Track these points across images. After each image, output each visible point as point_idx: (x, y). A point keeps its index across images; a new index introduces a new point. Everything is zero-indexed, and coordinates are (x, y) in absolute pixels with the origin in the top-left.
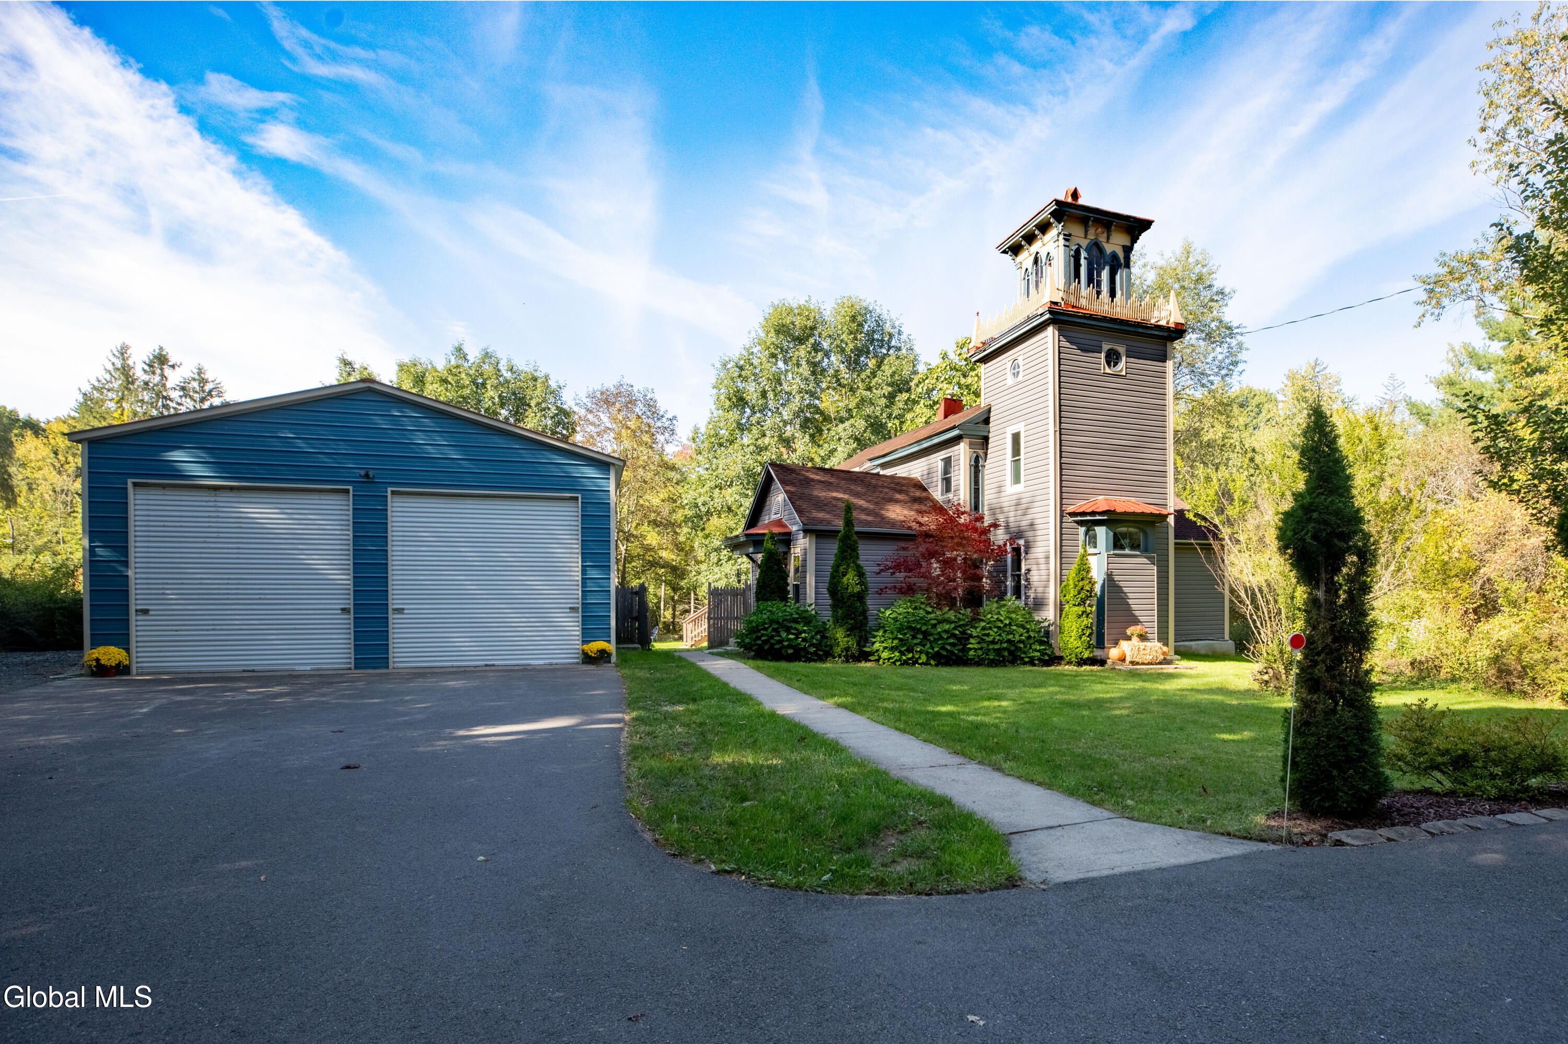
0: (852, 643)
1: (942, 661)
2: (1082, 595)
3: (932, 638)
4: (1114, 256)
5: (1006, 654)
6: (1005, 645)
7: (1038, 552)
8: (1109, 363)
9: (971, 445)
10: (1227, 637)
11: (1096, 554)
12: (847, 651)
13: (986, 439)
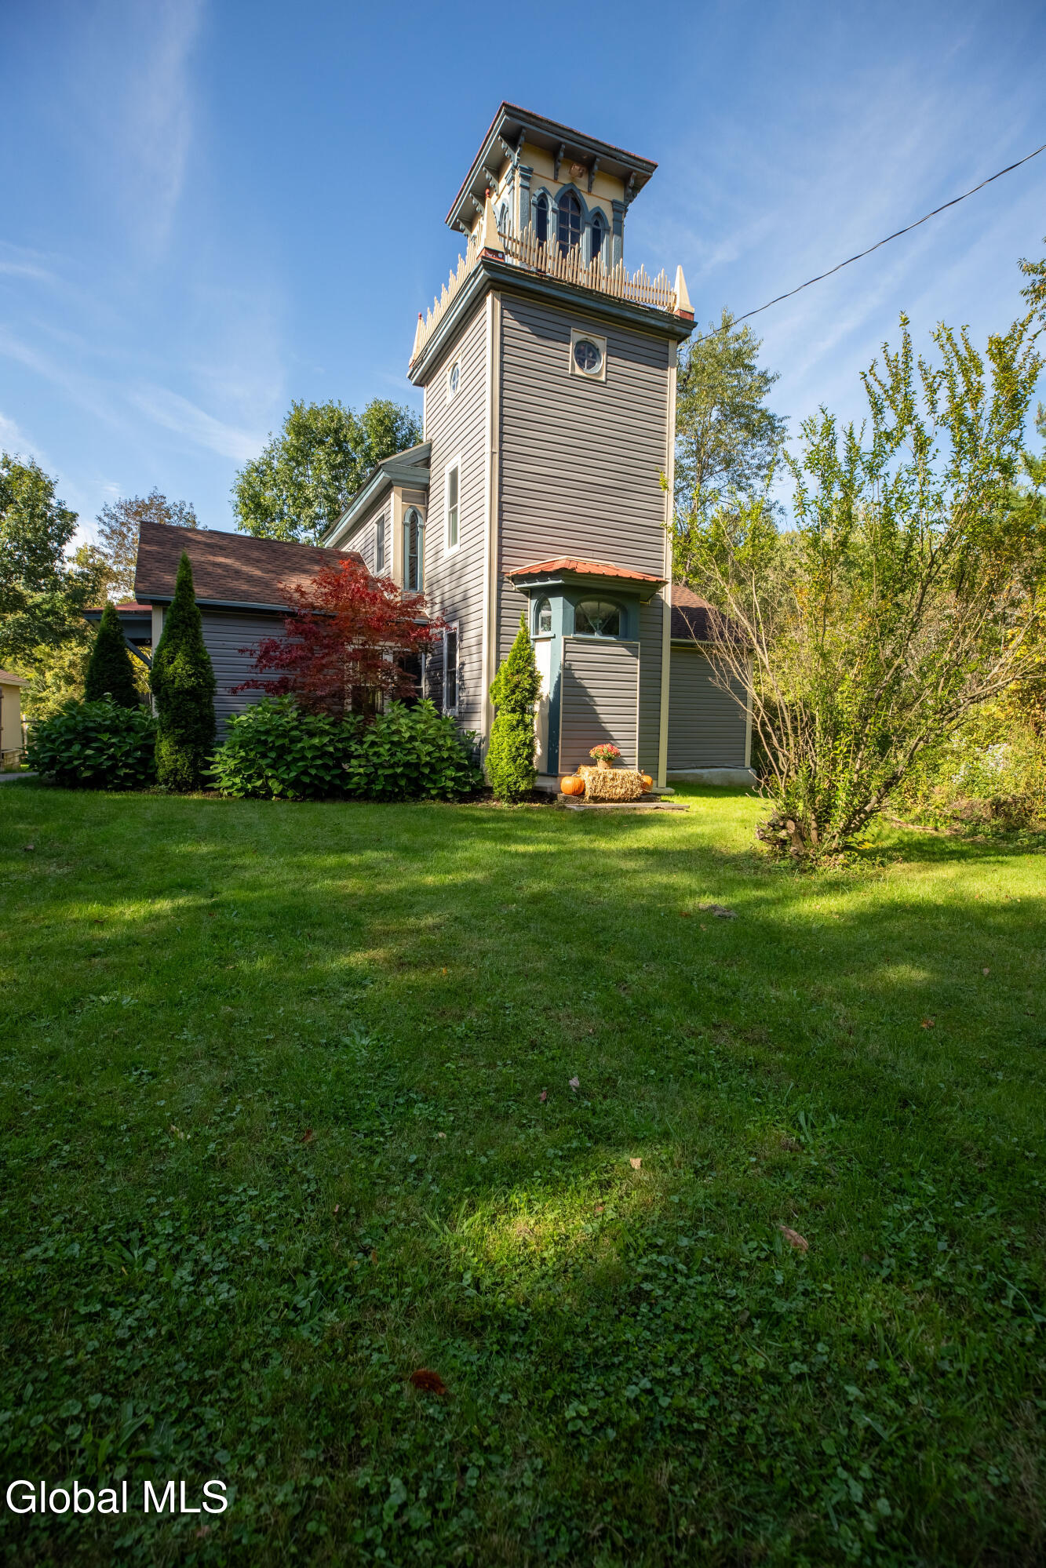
0: (182, 761)
1: (308, 792)
2: (518, 696)
3: (289, 758)
4: (598, 215)
5: (403, 783)
6: (399, 770)
7: (470, 637)
8: (581, 366)
9: (405, 497)
10: (748, 764)
11: (548, 639)
12: (176, 774)
13: (426, 488)
